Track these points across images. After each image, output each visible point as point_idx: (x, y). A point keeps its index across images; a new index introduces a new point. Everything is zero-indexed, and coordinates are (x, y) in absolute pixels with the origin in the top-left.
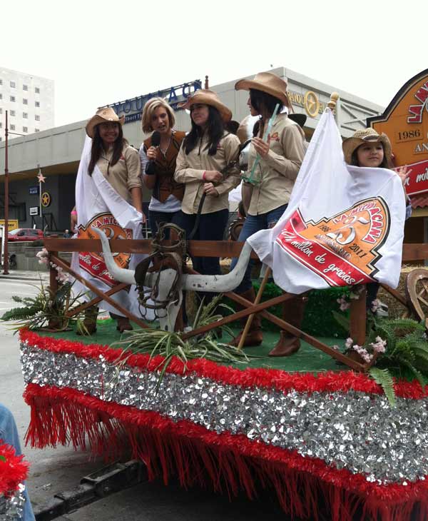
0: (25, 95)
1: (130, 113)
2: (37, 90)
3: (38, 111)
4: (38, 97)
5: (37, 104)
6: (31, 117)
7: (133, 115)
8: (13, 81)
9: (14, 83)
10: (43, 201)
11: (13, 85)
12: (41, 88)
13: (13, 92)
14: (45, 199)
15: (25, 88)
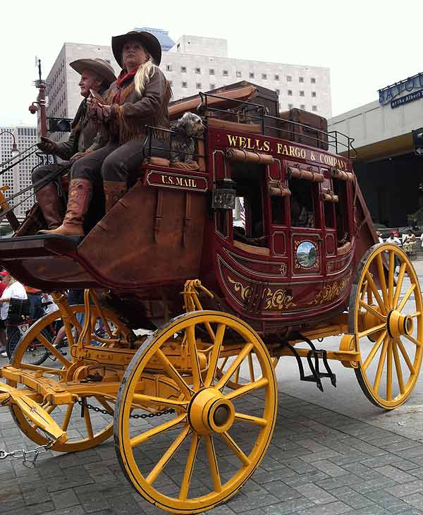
0: (302, 86)
1: (413, 91)
2: (313, 81)
3: (315, 101)
4: (313, 87)
5: (314, 94)
7: (416, 93)
8: (289, 75)
9: (290, 77)
11: (289, 79)
12: (316, 77)
13: (290, 86)
15: (301, 80)
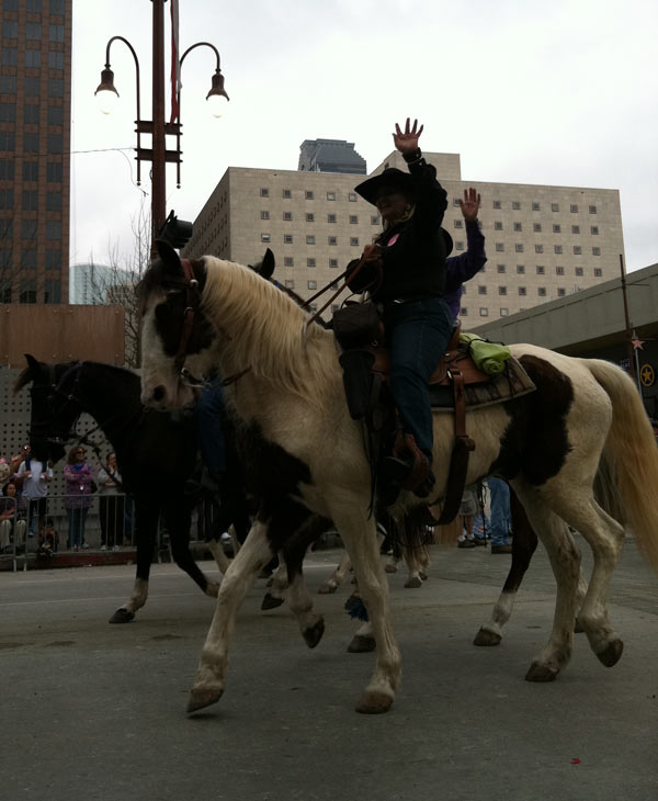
0: (576, 219)
2: (593, 210)
3: (596, 240)
4: (594, 220)
5: (595, 231)
6: (587, 252)
8: (555, 202)
9: (556, 205)
10: (644, 378)
11: (555, 207)
12: (598, 204)
13: (557, 218)
14: (647, 375)
15: (574, 209)
